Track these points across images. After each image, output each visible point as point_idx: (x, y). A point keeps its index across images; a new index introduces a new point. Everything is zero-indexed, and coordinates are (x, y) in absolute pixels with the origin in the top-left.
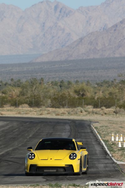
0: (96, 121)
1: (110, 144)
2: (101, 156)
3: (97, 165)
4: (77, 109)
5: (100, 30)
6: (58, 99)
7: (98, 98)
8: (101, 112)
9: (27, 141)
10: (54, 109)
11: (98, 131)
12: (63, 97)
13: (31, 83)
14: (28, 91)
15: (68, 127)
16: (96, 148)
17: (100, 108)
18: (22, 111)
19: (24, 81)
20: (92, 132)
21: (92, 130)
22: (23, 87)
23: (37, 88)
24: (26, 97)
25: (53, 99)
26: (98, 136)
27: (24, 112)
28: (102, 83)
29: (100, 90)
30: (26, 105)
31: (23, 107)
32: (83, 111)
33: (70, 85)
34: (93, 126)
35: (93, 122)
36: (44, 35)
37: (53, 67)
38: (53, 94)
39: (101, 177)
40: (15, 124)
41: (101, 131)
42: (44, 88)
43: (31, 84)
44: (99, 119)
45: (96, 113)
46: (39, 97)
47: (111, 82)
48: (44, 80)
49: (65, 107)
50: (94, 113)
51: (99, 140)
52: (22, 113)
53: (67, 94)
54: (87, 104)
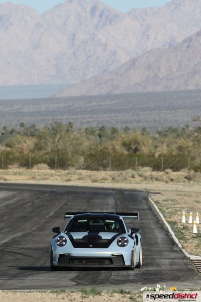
0: (157, 192)
1: (180, 228)
2: (165, 247)
3: (158, 261)
4: (127, 173)
5: (165, 46)
6: (95, 156)
7: (160, 156)
8: (165, 177)
9: (45, 222)
10: (89, 172)
11: (160, 207)
12: (103, 153)
13: (53, 130)
14: (48, 143)
15: (111, 201)
16: (156, 234)
17: (163, 171)
18: (39, 175)
19: (41, 127)
20: (150, 208)
21: (151, 206)
22: (40, 137)
23: (62, 139)
24: (44, 152)
25: (88, 155)
26: (159, 215)
27: (41, 176)
28: (168, 131)
29: (163, 142)
30: (45, 166)
31: (40, 168)
32: (137, 176)
33: (115, 135)
34: (152, 199)
35: (152, 193)
36: (74, 53)
37: (87, 105)
38: (88, 148)
39: (164, 279)
40: (26, 195)
41: (164, 207)
42: (74, 139)
43: (53, 132)
44: (161, 189)
45: (157, 179)
46: (65, 153)
47: (181, 130)
48: (74, 126)
49: (108, 169)
50: (154, 180)
51: (162, 221)
52: (38, 177)
53: (111, 147)
54: (143, 165)
